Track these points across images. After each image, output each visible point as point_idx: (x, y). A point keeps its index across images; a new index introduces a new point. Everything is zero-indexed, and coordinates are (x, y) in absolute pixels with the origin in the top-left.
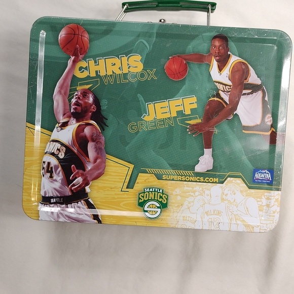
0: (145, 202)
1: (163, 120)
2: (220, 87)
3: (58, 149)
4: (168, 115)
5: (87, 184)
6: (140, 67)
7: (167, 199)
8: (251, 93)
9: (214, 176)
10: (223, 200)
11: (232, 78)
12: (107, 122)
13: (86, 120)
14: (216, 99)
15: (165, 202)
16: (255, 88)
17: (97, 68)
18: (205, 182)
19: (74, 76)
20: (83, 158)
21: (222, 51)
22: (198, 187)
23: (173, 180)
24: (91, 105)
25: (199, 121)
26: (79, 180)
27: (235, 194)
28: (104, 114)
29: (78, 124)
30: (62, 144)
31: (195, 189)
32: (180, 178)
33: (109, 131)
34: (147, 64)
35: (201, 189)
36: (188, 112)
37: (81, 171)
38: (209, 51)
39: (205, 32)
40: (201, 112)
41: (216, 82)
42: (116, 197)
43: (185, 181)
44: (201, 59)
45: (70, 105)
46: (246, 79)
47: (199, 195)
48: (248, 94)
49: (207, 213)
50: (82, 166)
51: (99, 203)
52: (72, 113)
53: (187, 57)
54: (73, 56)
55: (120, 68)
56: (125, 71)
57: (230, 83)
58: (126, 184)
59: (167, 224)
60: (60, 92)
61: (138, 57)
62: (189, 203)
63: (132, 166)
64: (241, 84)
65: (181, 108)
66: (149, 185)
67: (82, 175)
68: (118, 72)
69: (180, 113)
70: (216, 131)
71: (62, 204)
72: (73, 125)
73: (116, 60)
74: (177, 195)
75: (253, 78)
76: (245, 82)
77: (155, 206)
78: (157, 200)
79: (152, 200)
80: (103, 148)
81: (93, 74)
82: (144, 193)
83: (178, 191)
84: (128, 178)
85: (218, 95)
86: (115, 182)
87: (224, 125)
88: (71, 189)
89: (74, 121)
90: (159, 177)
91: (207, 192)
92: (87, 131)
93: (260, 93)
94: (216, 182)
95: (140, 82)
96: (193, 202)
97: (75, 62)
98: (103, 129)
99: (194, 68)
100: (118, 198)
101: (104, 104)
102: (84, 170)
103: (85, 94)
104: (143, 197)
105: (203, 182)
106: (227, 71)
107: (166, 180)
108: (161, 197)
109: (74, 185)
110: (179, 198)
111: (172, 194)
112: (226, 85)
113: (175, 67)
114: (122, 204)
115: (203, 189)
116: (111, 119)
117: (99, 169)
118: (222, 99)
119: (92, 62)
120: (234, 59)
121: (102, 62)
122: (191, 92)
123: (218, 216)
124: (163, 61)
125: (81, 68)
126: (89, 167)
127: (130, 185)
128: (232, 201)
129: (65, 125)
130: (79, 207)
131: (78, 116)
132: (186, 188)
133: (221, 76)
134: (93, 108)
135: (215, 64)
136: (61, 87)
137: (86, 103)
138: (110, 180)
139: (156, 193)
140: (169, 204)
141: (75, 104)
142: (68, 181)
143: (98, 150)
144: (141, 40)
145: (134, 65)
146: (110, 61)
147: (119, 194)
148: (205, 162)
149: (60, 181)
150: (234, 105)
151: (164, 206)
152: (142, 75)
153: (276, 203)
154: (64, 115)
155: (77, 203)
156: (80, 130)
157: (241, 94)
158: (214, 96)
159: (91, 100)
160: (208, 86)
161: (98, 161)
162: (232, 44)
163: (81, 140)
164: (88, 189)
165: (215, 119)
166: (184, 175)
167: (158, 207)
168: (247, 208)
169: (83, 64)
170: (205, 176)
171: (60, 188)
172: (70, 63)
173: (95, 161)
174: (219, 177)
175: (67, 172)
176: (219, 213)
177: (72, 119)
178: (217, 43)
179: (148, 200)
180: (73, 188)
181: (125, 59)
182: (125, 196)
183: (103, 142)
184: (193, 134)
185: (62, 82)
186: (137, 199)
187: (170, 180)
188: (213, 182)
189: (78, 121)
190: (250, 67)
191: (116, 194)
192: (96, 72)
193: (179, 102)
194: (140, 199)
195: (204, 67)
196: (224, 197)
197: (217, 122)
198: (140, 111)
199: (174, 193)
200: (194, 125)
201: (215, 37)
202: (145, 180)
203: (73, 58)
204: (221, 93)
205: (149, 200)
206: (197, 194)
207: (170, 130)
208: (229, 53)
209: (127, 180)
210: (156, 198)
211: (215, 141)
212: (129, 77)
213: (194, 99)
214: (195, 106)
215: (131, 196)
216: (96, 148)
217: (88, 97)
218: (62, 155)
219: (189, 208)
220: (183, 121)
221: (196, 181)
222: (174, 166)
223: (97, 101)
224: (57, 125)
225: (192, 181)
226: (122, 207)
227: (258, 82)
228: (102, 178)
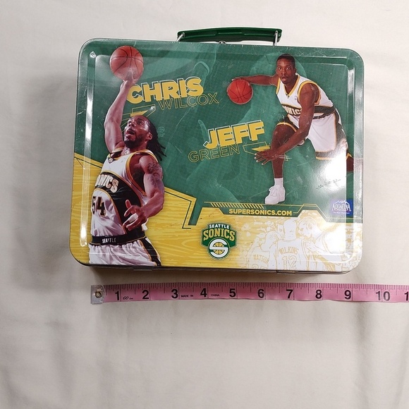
0: (210, 240)
1: (228, 148)
2: (289, 110)
3: (110, 183)
4: (232, 142)
5: (144, 221)
6: (200, 91)
7: (235, 236)
8: (323, 116)
9: (287, 209)
10: (298, 235)
11: (301, 101)
12: (165, 151)
13: (142, 150)
14: (285, 123)
15: (233, 240)
16: (326, 111)
17: (153, 93)
18: (278, 216)
19: (127, 102)
20: (138, 192)
21: (289, 72)
22: (269, 221)
23: (241, 214)
24: (147, 133)
25: (267, 148)
26: (135, 216)
27: (311, 228)
28: (161, 142)
29: (133, 154)
30: (115, 177)
31: (266, 223)
32: (248, 211)
33: (168, 161)
34: (207, 86)
35: (273, 223)
36: (254, 138)
37: (136, 207)
38: (274, 72)
39: (269, 52)
40: (269, 137)
41: (284, 105)
42: (177, 235)
43: (255, 215)
44: (267, 81)
45: (123, 133)
46: (316, 102)
47: (271, 230)
48: (320, 117)
49: (281, 251)
50: (137, 201)
51: (157, 242)
52: (125, 142)
53: (251, 80)
54: (125, 80)
55: (177, 92)
56: (184, 95)
57: (299, 106)
58: (188, 220)
59: (236, 264)
60: (111, 119)
61: (198, 80)
62: (260, 240)
63: (194, 200)
64: (311, 107)
65: (247, 134)
66: (214, 220)
67: (138, 211)
68: (176, 96)
69: (245, 139)
70: (287, 158)
71: (115, 244)
72: (127, 156)
73: (173, 84)
74: (246, 231)
75: (324, 100)
76: (316, 104)
77: (221, 244)
78: (224, 237)
79: (218, 238)
80: (161, 180)
81: (148, 100)
82: (209, 229)
83: (247, 226)
84: (190, 213)
85: (287, 120)
86: (175, 218)
87: (296, 152)
88: (125, 228)
89: (128, 151)
90: (225, 211)
91: (280, 227)
92: (143, 161)
93: (332, 116)
94: (289, 216)
95: (200, 108)
96: (265, 238)
97: (128, 87)
98: (160, 159)
99: (260, 91)
100: (179, 236)
101: (161, 132)
102: (140, 205)
103: (139, 121)
104: (208, 234)
105: (275, 216)
106: (295, 93)
107: (233, 214)
108: (228, 234)
109: (128, 223)
110: (248, 234)
111: (240, 230)
112: (295, 108)
113: (238, 90)
114: (183, 243)
115: (275, 223)
116: (169, 148)
117: (156, 204)
118: (292, 123)
119: (147, 87)
120: (302, 81)
121: (157, 86)
122: (257, 117)
123: (293, 254)
124: (225, 84)
125: (134, 93)
126: (146, 202)
127: (193, 220)
128: (309, 236)
129: (117, 155)
130: (134, 248)
131: (133, 145)
132: (256, 223)
133: (289, 99)
134: (149, 137)
135: (281, 86)
136: (113, 114)
137: (141, 131)
138: (169, 215)
139: (223, 230)
140: (237, 242)
141: (128, 132)
142: (121, 218)
143: (155, 182)
144: (201, 62)
145: (193, 88)
146: (166, 85)
147: (180, 232)
148: (276, 193)
149: (113, 219)
150: (305, 129)
151: (231, 244)
152: (202, 99)
153: (358, 237)
154: (116, 144)
155: (133, 243)
156: (134, 160)
157: (311, 118)
158: (282, 121)
159: (146, 127)
160: (276, 110)
161: (156, 194)
162: (299, 65)
163: (136, 172)
164: (144, 227)
165: (285, 145)
166: (254, 209)
167: (225, 246)
168: (326, 244)
169: (138, 89)
170: (277, 209)
171: (113, 226)
172: (122, 88)
173: (152, 195)
174: (294, 209)
175: (121, 208)
176: (295, 250)
177: (125, 148)
178: (283, 64)
179: (214, 237)
180: (127, 226)
181: (183, 82)
182: (188, 234)
183: (161, 173)
184: (262, 162)
185: (114, 109)
186: (201, 237)
187: (237, 214)
188: (286, 216)
189: (132, 151)
190: (320, 88)
191: (176, 232)
192: (152, 97)
193: (245, 127)
194: (204, 236)
195: (270, 90)
196: (299, 231)
197: (287, 149)
198: (202, 139)
199: (243, 229)
200: (261, 152)
201: (280, 58)
202: (210, 215)
203: (125, 82)
205: (214, 238)
206: (269, 229)
207: (236, 158)
208: (296, 74)
209: (189, 215)
210: (222, 236)
211: (287, 169)
212: (188, 102)
213: (261, 124)
214: (262, 131)
215: (194, 234)
216: (152, 180)
217: (144, 124)
218: (114, 189)
219: (260, 246)
220: (249, 149)
221: (267, 215)
222: (242, 199)
223: (153, 128)
224: (109, 156)
225: (262, 215)
226: (183, 246)
227: (330, 104)
228: (160, 213)
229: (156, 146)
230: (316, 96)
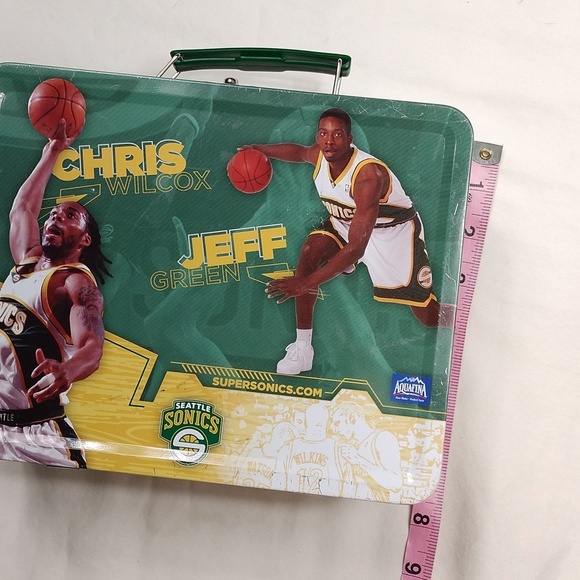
0: (175, 429)
1: (220, 269)
2: (333, 209)
3: (12, 317)
4: (229, 260)
5: (64, 388)
6: (181, 165)
7: (219, 426)
8: (393, 224)
9: (314, 385)
10: (330, 432)
11: (355, 194)
12: (111, 268)
13: (71, 263)
14: (323, 232)
15: (215, 432)
16: (399, 215)
17: (98, 163)
18: (297, 395)
19: (52, 177)
20: (58, 336)
21: (339, 142)
22: (282, 405)
23: (233, 388)
24: (83, 234)
25: (289, 273)
26: (49, 379)
27: (354, 422)
28: (105, 251)
29: (54, 269)
30: (21, 307)
31: (275, 408)
32: (246, 383)
33: (114, 286)
34: (193, 159)
35: (287, 408)
36: (268, 255)
37: (53, 362)
38: (313, 140)
39: (307, 103)
40: (293, 255)
41: (326, 200)
42: (118, 416)
43: (257, 391)
44: (299, 155)
45: (41, 231)
46: (383, 197)
47: (283, 421)
48: (387, 226)
49: (297, 458)
50: (56, 353)
51: (84, 427)
52: (45, 248)
53: (271, 150)
54: (53, 139)
55: (141, 166)
56: (152, 171)
57: (352, 203)
58: (140, 392)
59: (216, 475)
60: (23, 206)
61: (178, 147)
62: (263, 435)
63: (153, 357)
64: (372, 207)
65: (255, 247)
66: (186, 395)
67: (55, 370)
68: (137, 172)
69: (253, 257)
70: (322, 295)
71: (12, 425)
72: (45, 272)
73: (135, 150)
74: (239, 419)
75: (397, 196)
76: (382, 202)
77: (194, 439)
78: (200, 427)
79: (189, 426)
80: (100, 317)
81: (89, 175)
82: (175, 410)
83: (241, 410)
84: (145, 379)
85: (328, 226)
86: (118, 385)
87: (339, 286)
88: (31, 397)
89: (47, 264)
90: (206, 381)
91: (299, 416)
92: (71, 283)
93: (409, 226)
94: (317, 397)
95: (177, 194)
96: (270, 434)
97: (56, 150)
98: (101, 281)
99: (285, 172)
100: (123, 419)
101: (107, 233)
102: (60, 358)
103: (71, 211)
104: (172, 419)
105: (292, 395)
106: (347, 179)
107: (219, 386)
108: (207, 421)
109: (38, 389)
110: (243, 424)
111: (229, 416)
112: (344, 207)
113: (247, 167)
114: (128, 432)
115: (290, 408)
116: (119, 263)
117: (88, 360)
118: (336, 233)
119: (88, 152)
120: (361, 158)
121: (107, 152)
122: (277, 218)
123: (318, 466)
124: (224, 155)
125: (66, 163)
126: (70, 354)
127: (149, 394)
128: (348, 436)
129: (28, 269)
130: (45, 433)
131: (55, 253)
132: (257, 406)
133: (335, 189)
134: (86, 240)
135: (323, 166)
136: (27, 197)
137: (72, 229)
138: (109, 381)
139: (199, 413)
140: (222, 436)
141: (51, 230)
142: (26, 380)
143: (90, 321)
144: (185, 114)
145: (169, 160)
146: (122, 152)
147: (124, 412)
148: (298, 355)
149: (12, 380)
151: (211, 440)
152: (183, 180)
153: (436, 445)
154: (28, 250)
155: (42, 424)
156: (56, 281)
157: (371, 226)
158: (320, 227)
159: (82, 223)
160: (310, 207)
161: (89, 343)
162: (358, 130)
163: (57, 300)
164: (64, 398)
165: (321, 271)
166: (256, 380)
167: (201, 442)
168: (378, 453)
169: (72, 154)
170: (297, 384)
171: (10, 393)
172: (46, 151)
173: (82, 343)
174: (325, 386)
175: (26, 362)
176: (321, 459)
177: (43, 258)
178: (330, 126)
179: (182, 425)
180: (35, 395)
181: (151, 148)
182: (137, 416)
183: (100, 306)
184: (277, 298)
185: (28, 188)
186: (161, 422)
187: (227, 388)
188: (311, 397)
189: (53, 264)
190: (391, 174)
191: (119, 411)
192: (96, 170)
193: (253, 235)
194: (165, 422)
195: (302, 171)
196: (333, 427)
197: (325, 278)
198: (177, 250)
199: (234, 414)
200: (278, 281)
201: (326, 115)
202: (178, 386)
203: (52, 143)
204: (334, 221)
205: (182, 427)
206: (279, 418)
207: (233, 288)
208: (352, 145)
209: (143, 384)
210: (197, 423)
211: (321, 314)
212: (158, 183)
213: (282, 231)
214: (282, 244)
215: (149, 417)
216: (85, 316)
217: (78, 219)
218: (18, 329)
219: (261, 446)
220: (257, 273)
221: (278, 393)
222: (236, 361)
223: (93, 227)
224: (13, 270)
225: (269, 392)
226: (128, 437)
227: (407, 203)
228: (93, 377)
229: (96, 258)
230: (384, 186)
